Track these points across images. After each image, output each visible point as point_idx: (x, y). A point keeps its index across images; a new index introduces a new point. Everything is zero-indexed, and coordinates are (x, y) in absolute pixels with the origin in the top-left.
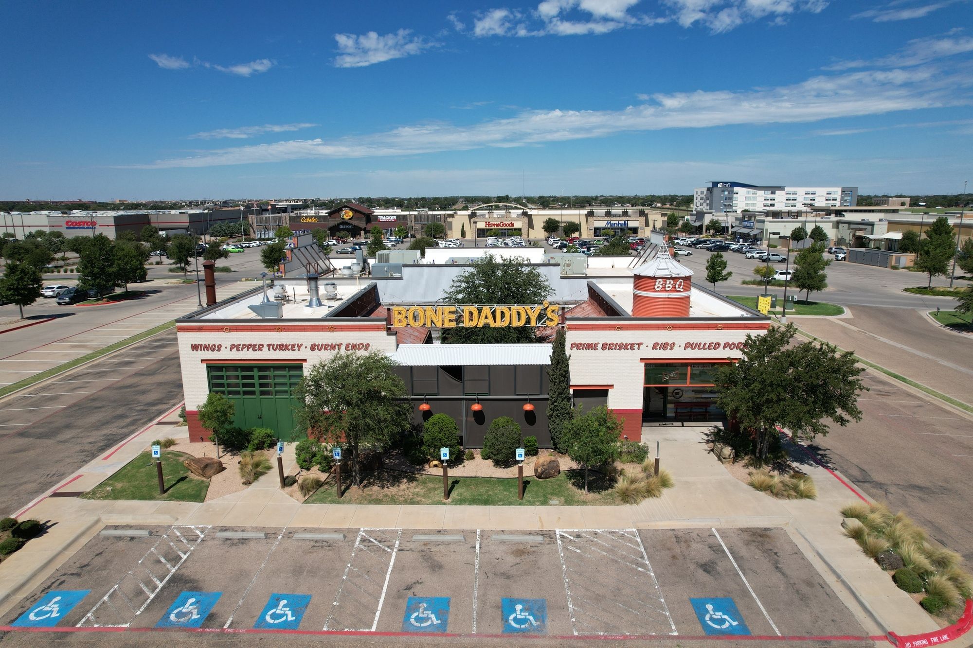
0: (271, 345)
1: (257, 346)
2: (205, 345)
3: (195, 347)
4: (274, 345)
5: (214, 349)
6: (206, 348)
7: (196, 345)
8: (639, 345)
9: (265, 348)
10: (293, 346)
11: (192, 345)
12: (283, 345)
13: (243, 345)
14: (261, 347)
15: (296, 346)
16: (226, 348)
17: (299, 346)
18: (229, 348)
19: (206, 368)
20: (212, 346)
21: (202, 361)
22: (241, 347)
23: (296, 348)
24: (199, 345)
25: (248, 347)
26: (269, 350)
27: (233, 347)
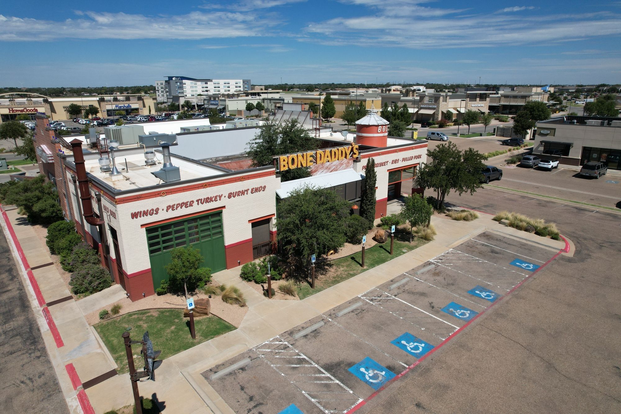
0: (199, 200)
1: (189, 203)
2: (144, 211)
3: (135, 215)
4: (201, 200)
5: (153, 213)
6: (145, 213)
7: (135, 213)
8: (387, 162)
9: (196, 203)
10: (216, 197)
11: (132, 214)
12: (208, 198)
13: (177, 205)
14: (191, 204)
15: (218, 197)
16: (163, 210)
17: (220, 197)
18: (165, 209)
19: (145, 232)
20: (151, 211)
21: (142, 226)
22: (175, 206)
23: (218, 198)
24: (138, 212)
25: (181, 205)
26: (198, 204)
27: (168, 208)
